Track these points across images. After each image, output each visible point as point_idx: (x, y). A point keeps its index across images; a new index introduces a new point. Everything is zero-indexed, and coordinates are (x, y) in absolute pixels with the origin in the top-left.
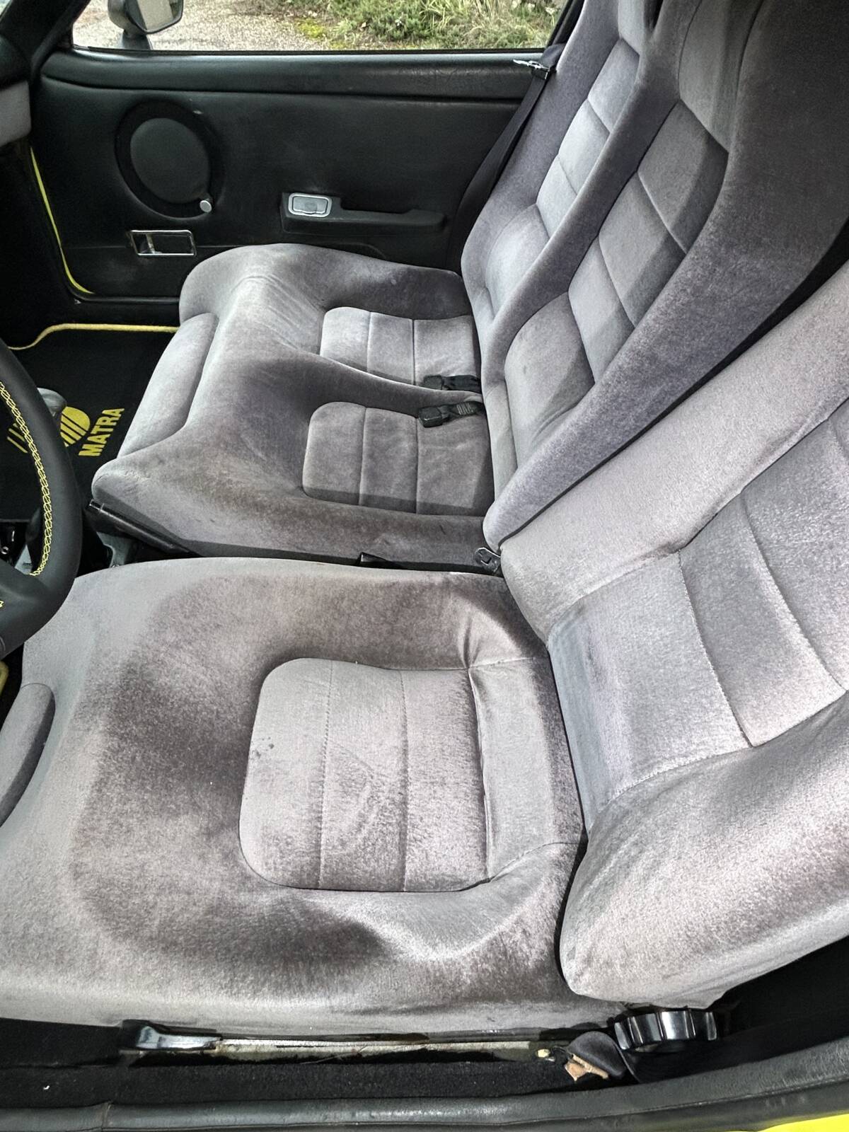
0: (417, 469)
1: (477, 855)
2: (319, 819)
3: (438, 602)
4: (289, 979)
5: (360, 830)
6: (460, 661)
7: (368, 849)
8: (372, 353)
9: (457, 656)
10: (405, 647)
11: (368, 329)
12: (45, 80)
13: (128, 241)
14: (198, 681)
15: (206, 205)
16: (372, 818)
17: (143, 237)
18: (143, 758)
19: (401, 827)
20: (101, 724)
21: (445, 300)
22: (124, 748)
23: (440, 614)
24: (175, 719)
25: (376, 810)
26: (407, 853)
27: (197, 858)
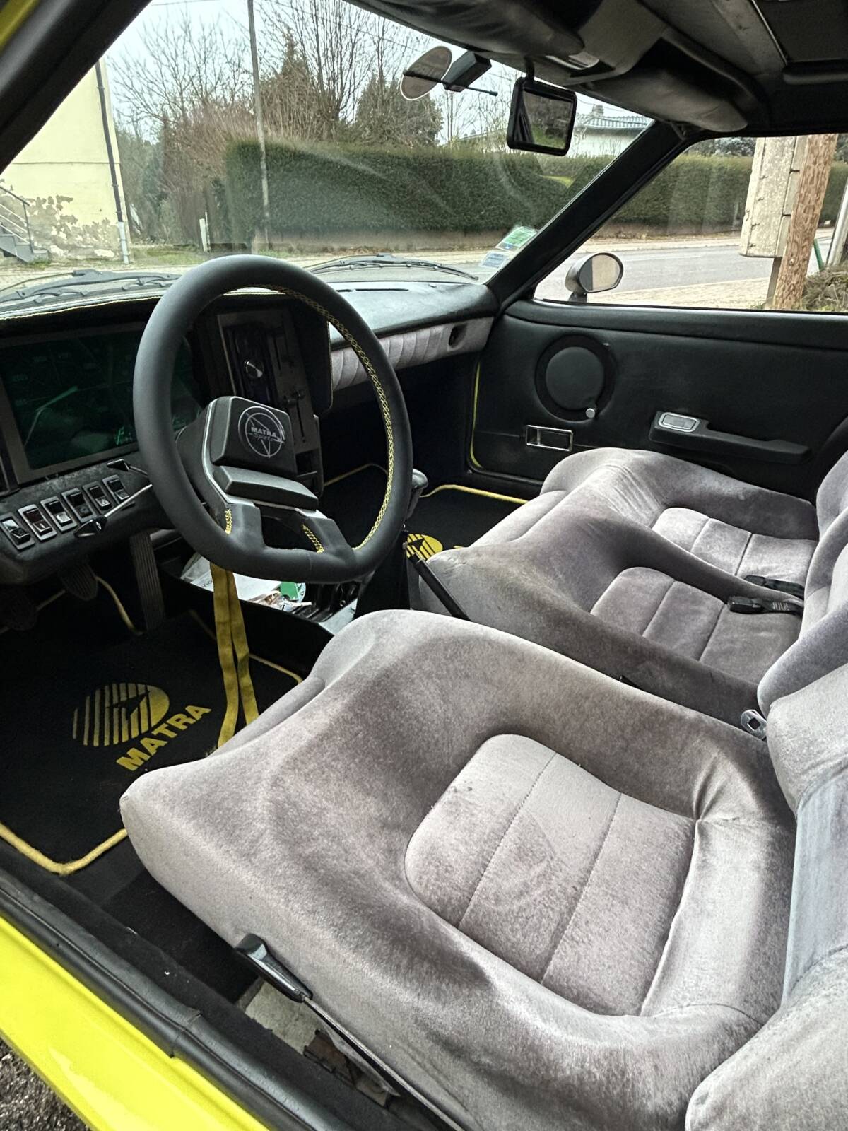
0: (709, 637)
1: (635, 988)
2: (485, 866)
3: (684, 736)
4: (391, 954)
5: (519, 898)
6: (691, 809)
7: (520, 920)
8: (698, 544)
9: (690, 802)
10: (635, 771)
11: (702, 527)
12: (507, 318)
13: (522, 432)
14: (433, 708)
15: (591, 412)
16: (536, 893)
17: (535, 430)
18: (364, 737)
19: (562, 918)
20: (347, 699)
21: (792, 524)
22: (354, 723)
23: (682, 749)
24: (402, 725)
25: (543, 888)
26: (559, 947)
27: (366, 834)
